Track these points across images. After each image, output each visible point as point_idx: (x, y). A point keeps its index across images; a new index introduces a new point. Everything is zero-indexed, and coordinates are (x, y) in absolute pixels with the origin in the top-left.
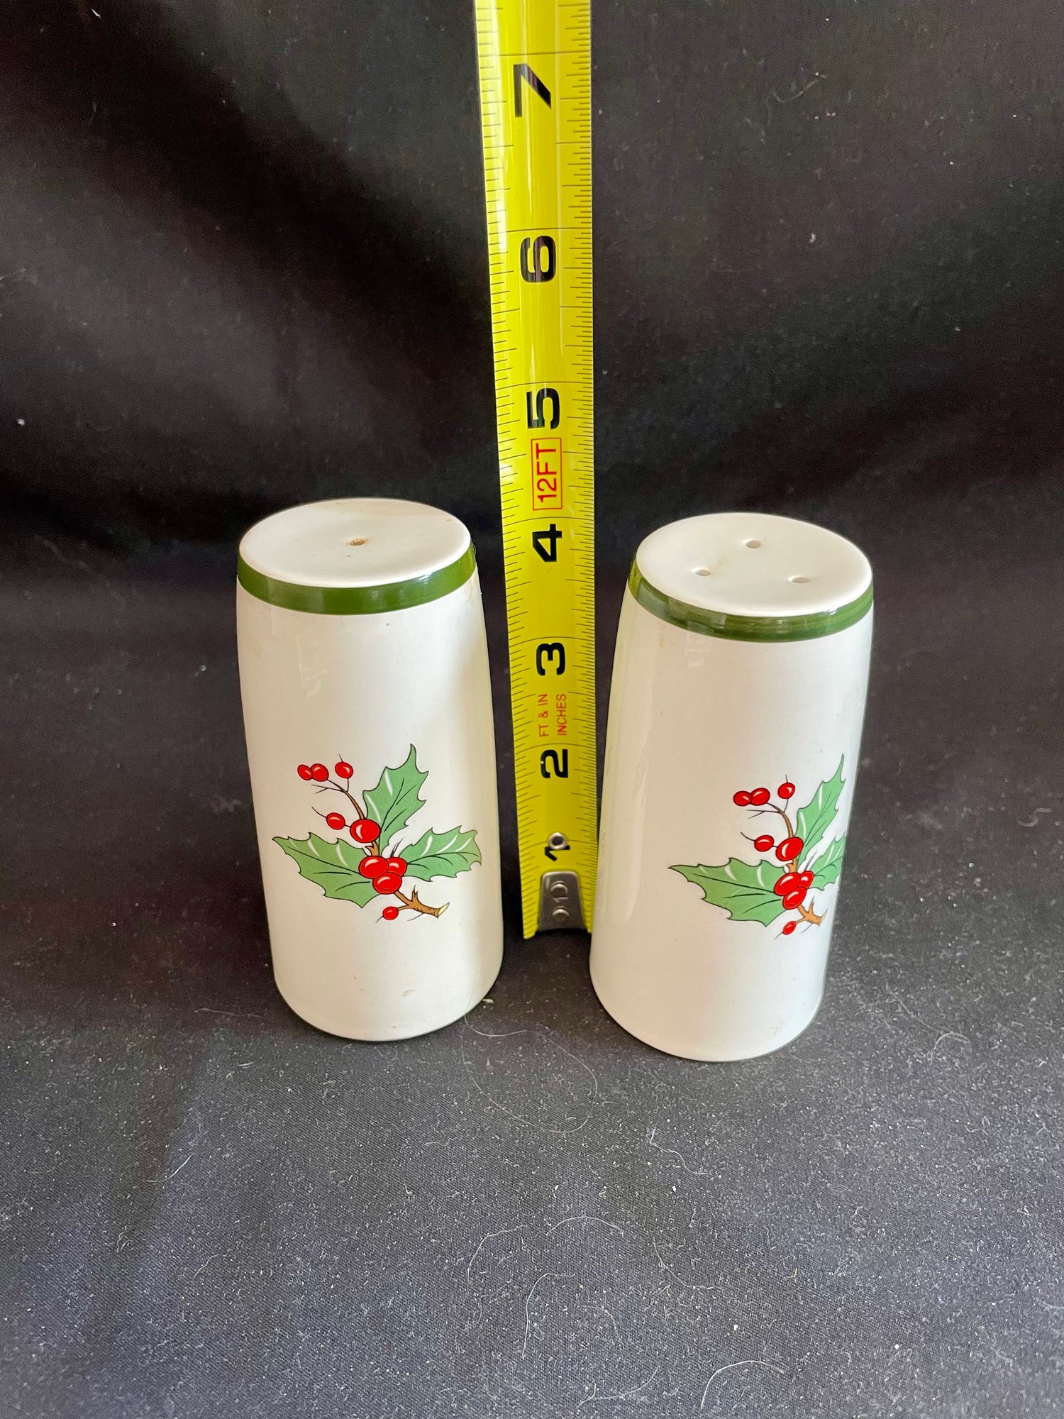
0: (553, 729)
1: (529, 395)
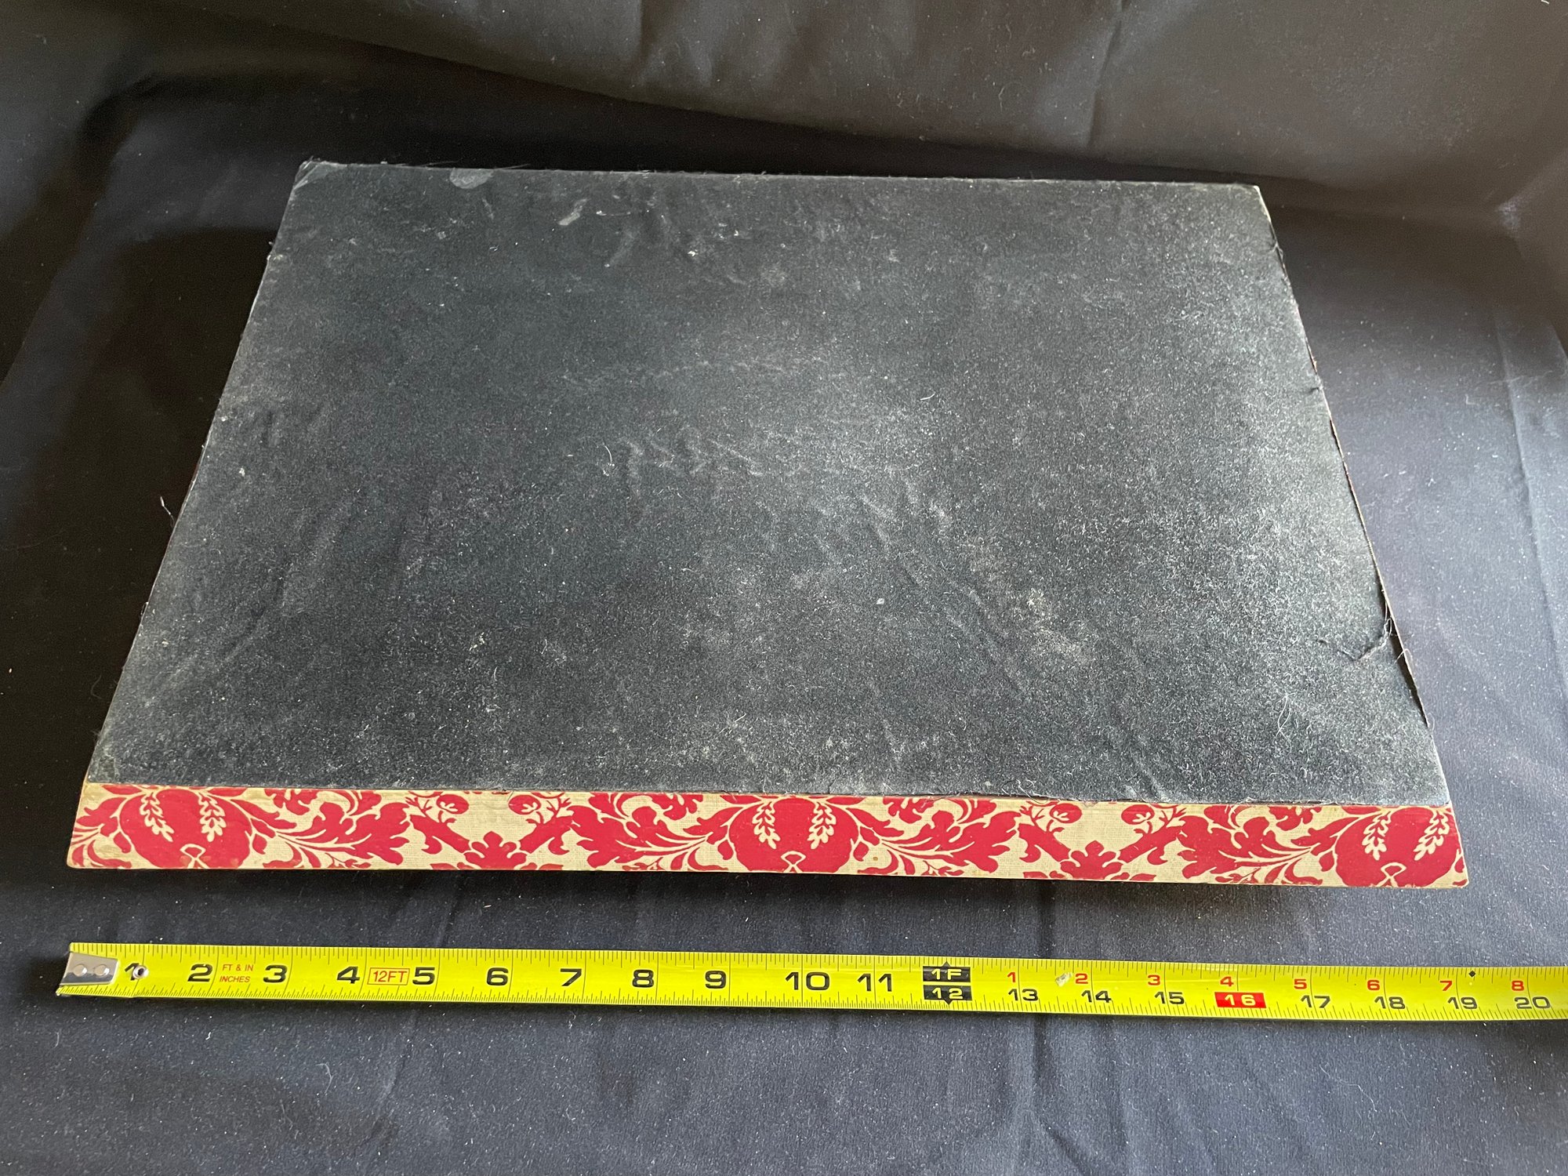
0: (226, 974)
1: (433, 969)
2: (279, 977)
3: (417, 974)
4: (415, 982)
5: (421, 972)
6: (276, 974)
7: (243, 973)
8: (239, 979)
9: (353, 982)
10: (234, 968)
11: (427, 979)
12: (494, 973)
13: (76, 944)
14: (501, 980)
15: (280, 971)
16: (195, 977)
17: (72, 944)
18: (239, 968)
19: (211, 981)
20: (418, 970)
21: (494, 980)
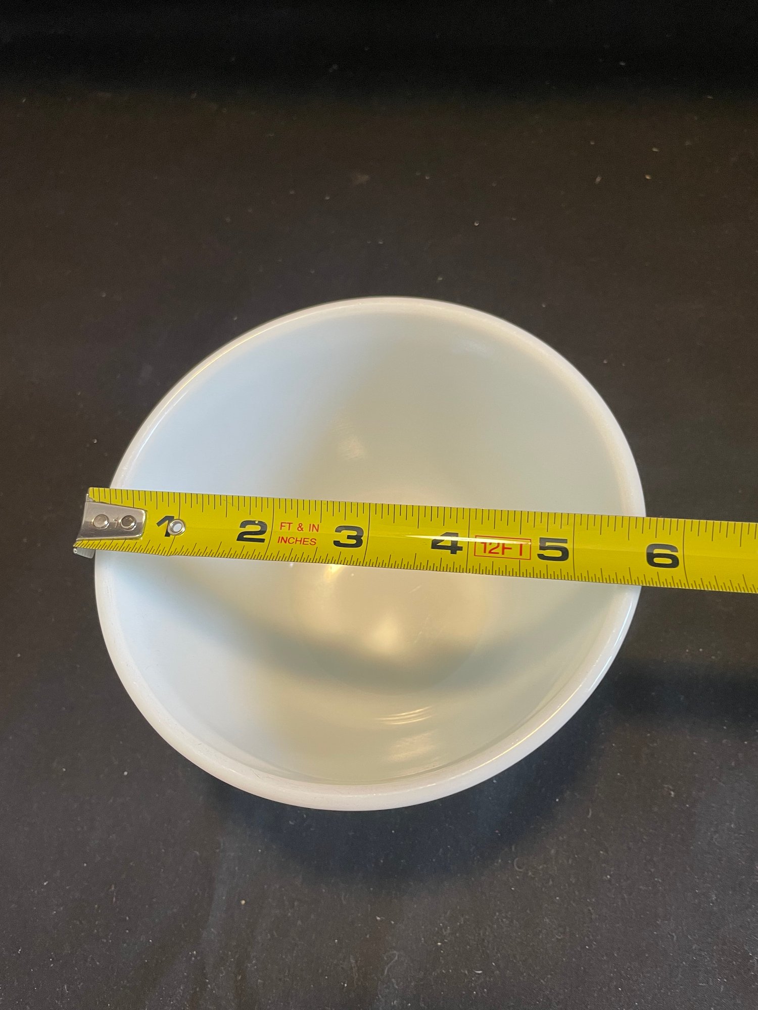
0: (285, 532)
2: (354, 542)
3: (542, 548)
4: (541, 557)
5: (548, 544)
6: (349, 537)
7: (306, 533)
8: (303, 541)
9: (454, 552)
10: (294, 527)
11: (559, 554)
12: (656, 551)
13: (95, 489)
14: (669, 561)
15: (354, 533)
16: (245, 537)
17: (91, 489)
18: (300, 527)
19: (266, 542)
20: (542, 540)
21: (657, 560)
